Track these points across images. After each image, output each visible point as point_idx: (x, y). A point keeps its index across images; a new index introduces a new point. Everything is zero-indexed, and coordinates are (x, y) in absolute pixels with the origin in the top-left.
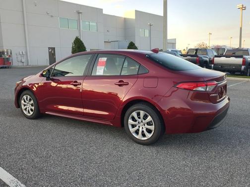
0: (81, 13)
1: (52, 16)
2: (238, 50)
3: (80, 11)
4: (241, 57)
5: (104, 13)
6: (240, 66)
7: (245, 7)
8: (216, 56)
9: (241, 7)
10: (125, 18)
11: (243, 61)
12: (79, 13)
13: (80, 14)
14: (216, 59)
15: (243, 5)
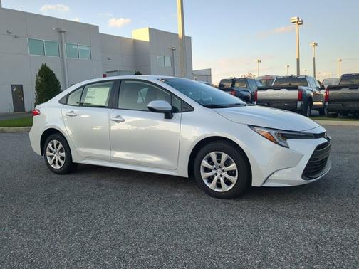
0: (64, 32)
1: (16, 37)
2: (291, 78)
3: (62, 30)
4: (295, 88)
5: (100, 32)
6: (295, 102)
7: (302, 21)
8: (260, 89)
9: (296, 20)
10: (134, 40)
11: (299, 95)
12: (61, 32)
13: (63, 34)
14: (259, 92)
15: (298, 18)
